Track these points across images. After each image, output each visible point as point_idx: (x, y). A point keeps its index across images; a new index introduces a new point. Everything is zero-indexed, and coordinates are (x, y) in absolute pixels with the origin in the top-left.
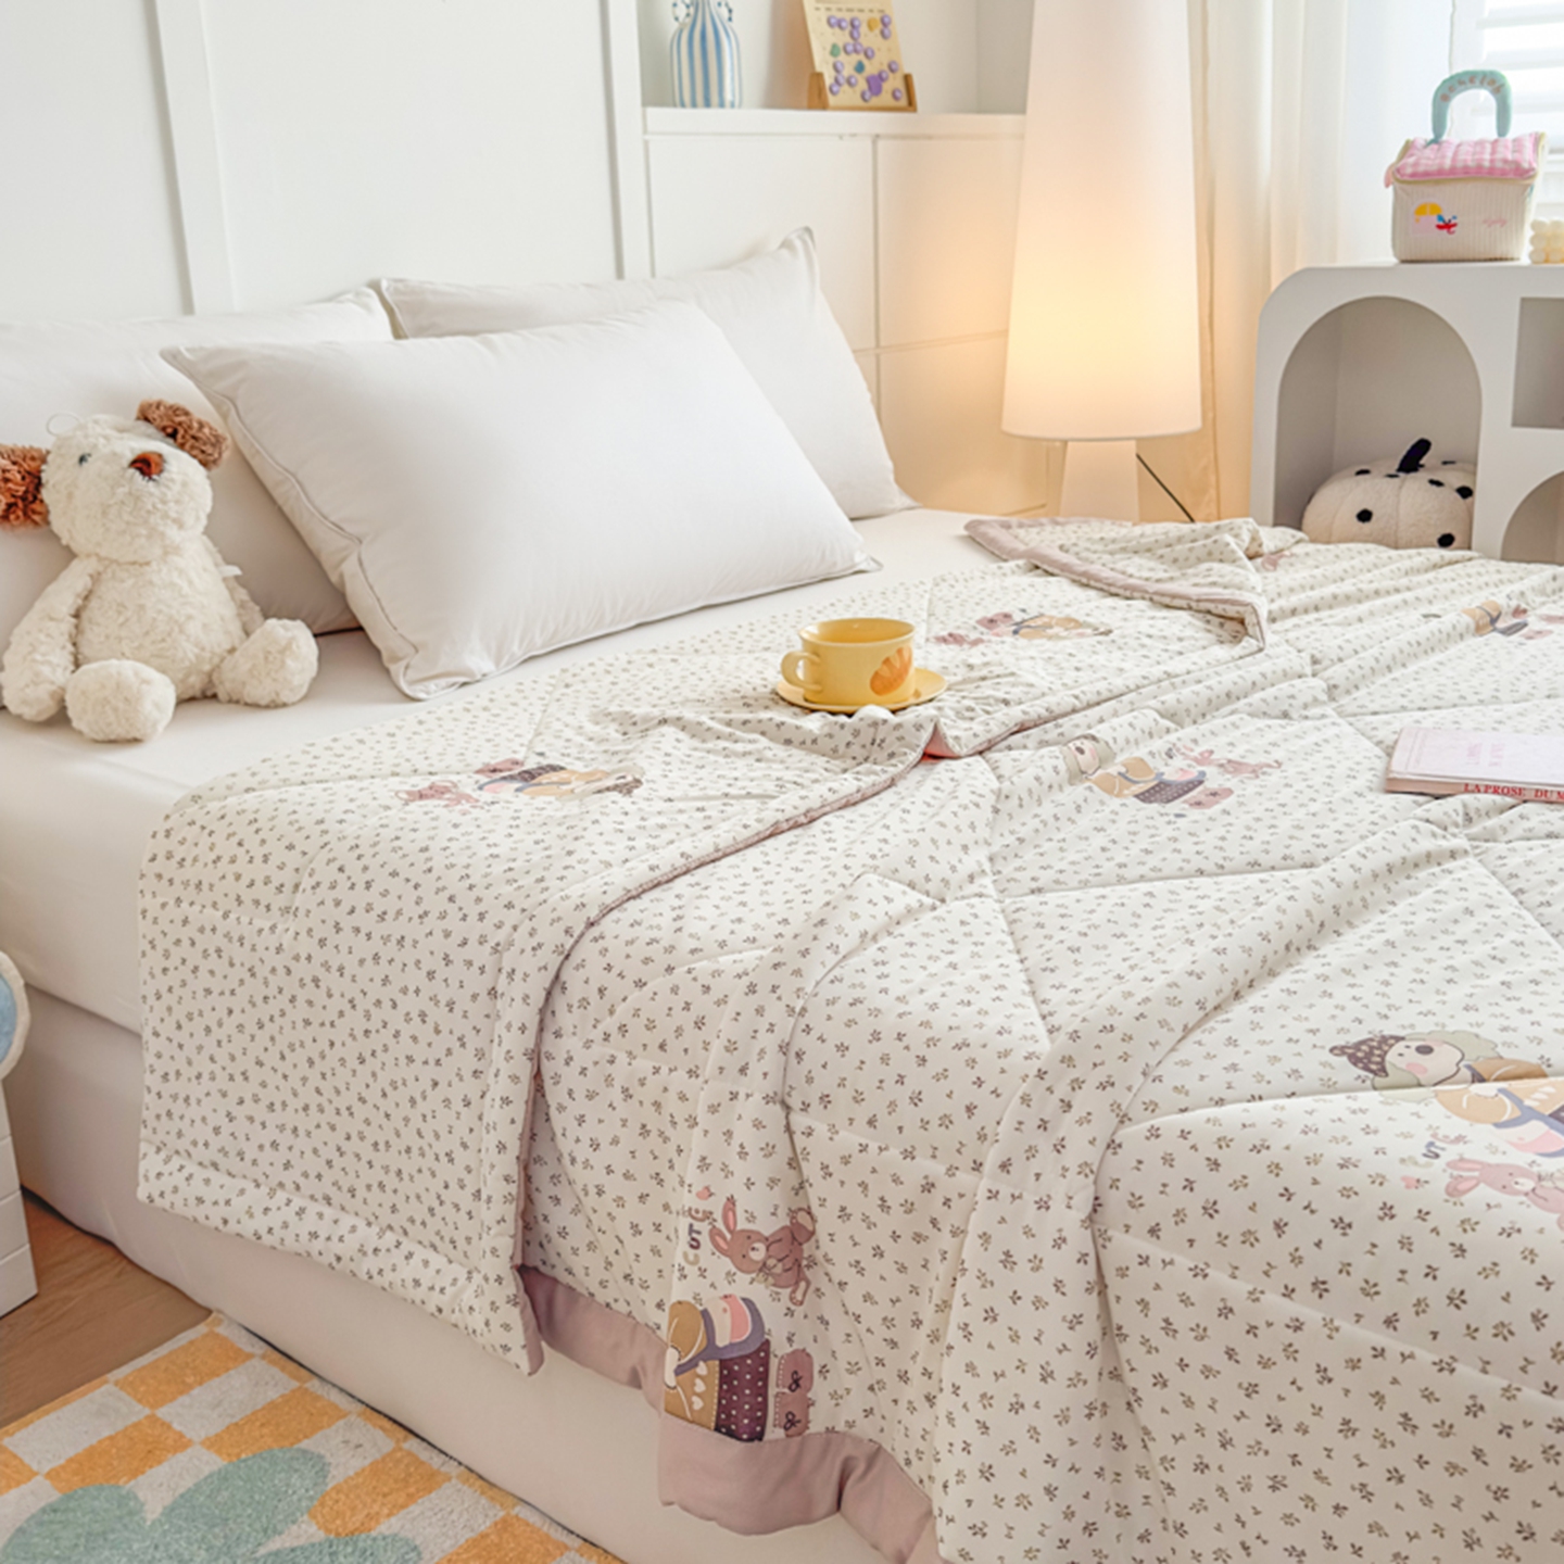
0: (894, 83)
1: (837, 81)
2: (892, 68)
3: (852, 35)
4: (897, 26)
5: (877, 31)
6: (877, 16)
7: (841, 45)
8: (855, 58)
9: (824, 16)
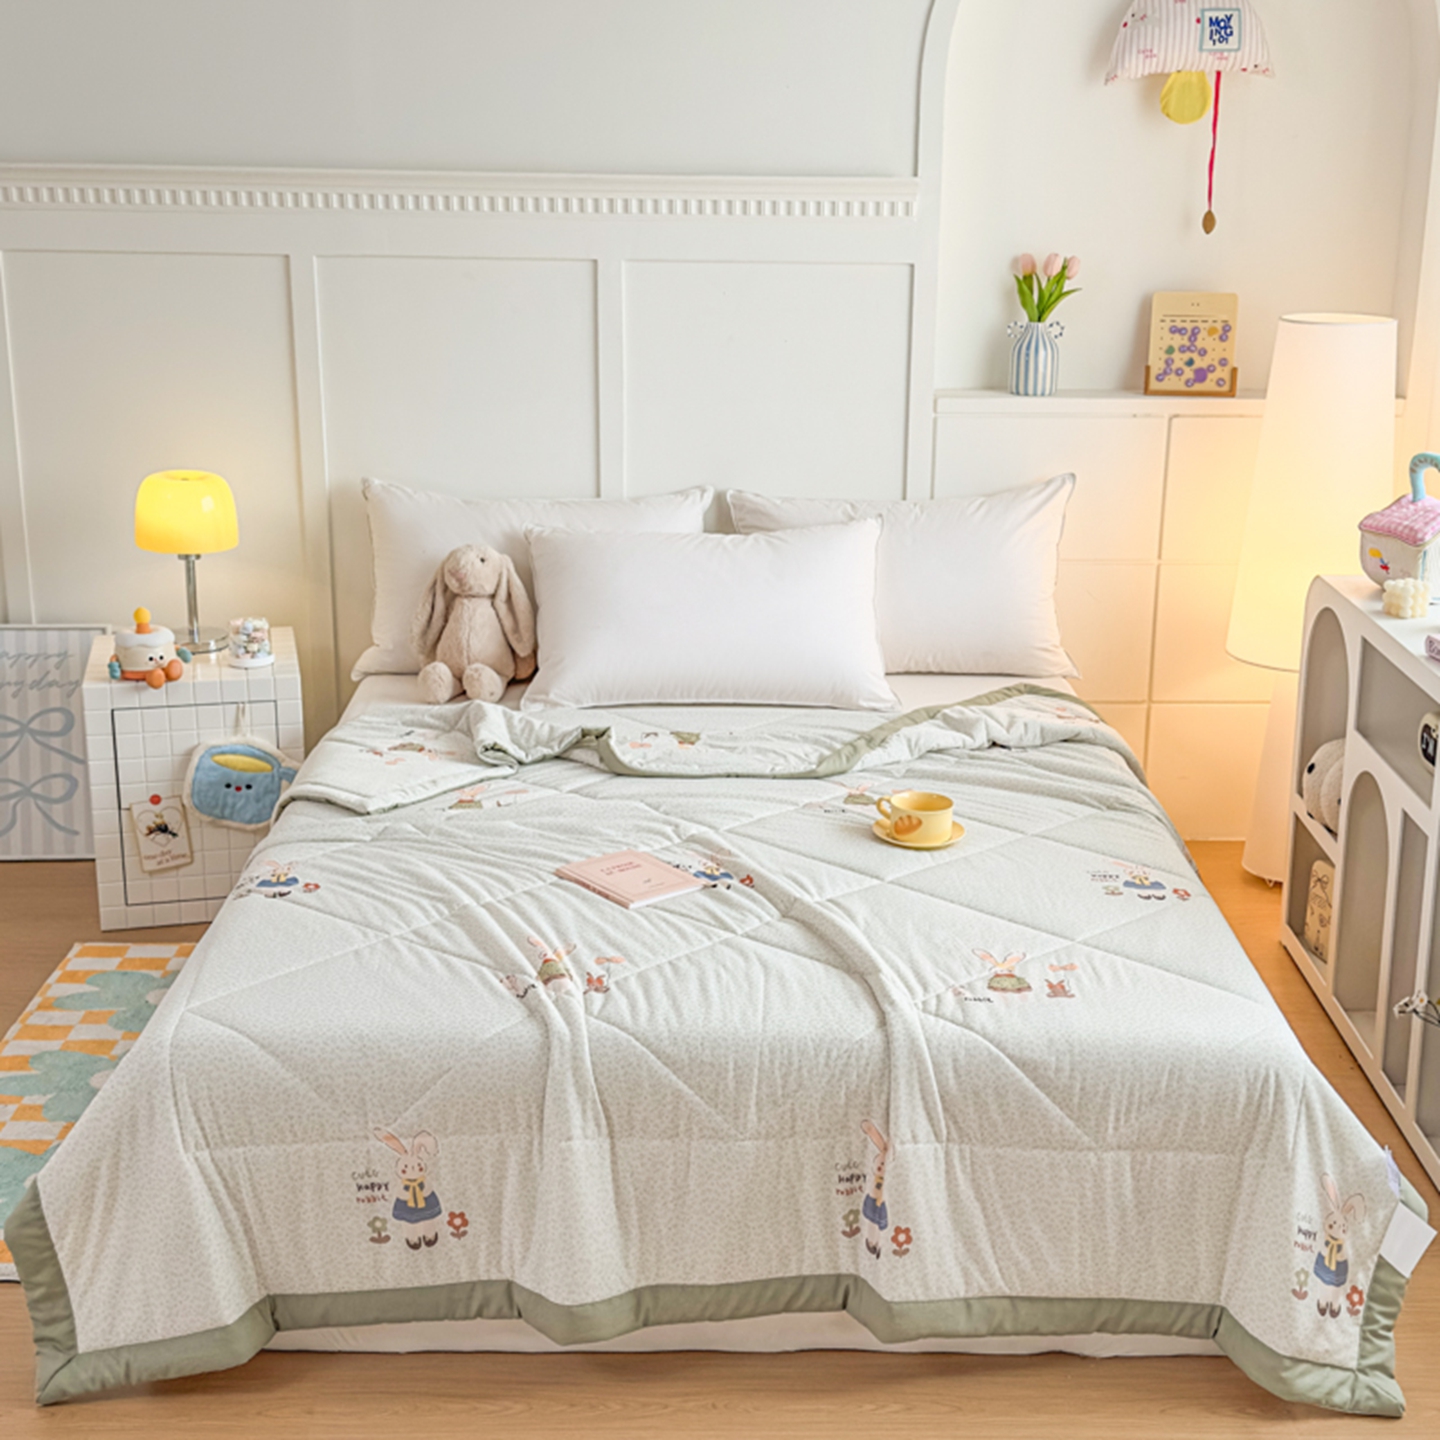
0: (1223, 373)
1: (1165, 373)
2: (1223, 362)
3: (1190, 339)
4: (1236, 334)
5: (1216, 336)
6: (1219, 326)
7: (1176, 347)
8: (1187, 356)
9: (1168, 324)
